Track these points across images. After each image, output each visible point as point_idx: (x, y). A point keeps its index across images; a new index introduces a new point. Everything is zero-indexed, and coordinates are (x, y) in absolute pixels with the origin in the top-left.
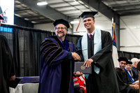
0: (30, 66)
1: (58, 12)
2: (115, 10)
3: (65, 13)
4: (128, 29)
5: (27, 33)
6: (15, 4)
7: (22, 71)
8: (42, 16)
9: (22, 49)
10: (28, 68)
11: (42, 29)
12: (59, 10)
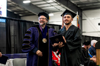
0: (18, 46)
1: (38, 7)
2: (79, 6)
3: (43, 8)
4: (88, 20)
5: (16, 22)
6: (8, 2)
7: (13, 50)
8: (26, 10)
9: (13, 34)
10: (17, 47)
11: (27, 20)
12: (39, 6)
